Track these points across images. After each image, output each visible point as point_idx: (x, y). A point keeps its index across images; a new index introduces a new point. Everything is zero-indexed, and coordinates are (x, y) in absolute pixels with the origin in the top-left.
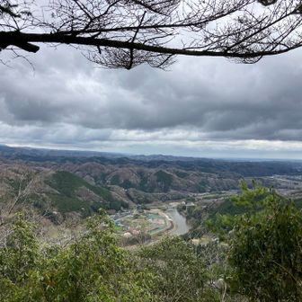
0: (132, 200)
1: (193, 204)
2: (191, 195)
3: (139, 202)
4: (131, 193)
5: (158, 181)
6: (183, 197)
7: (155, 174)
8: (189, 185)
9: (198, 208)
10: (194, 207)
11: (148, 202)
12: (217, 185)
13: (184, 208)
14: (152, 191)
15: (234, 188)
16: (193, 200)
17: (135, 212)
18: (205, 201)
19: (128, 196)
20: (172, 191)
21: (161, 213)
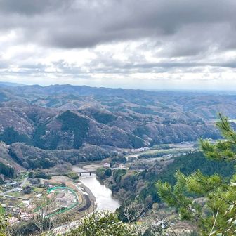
0: (20, 162)
1: (122, 167)
2: (119, 152)
3: (33, 166)
4: (18, 152)
5: (64, 129)
6: (107, 156)
7: (59, 118)
8: (116, 136)
9: (130, 173)
10: (124, 171)
11: (47, 165)
12: (162, 135)
13: (108, 173)
14: (53, 147)
15: (189, 140)
16: (123, 161)
17: (25, 182)
18: (143, 161)
19: (13, 156)
20: (88, 146)
21: (70, 183)
